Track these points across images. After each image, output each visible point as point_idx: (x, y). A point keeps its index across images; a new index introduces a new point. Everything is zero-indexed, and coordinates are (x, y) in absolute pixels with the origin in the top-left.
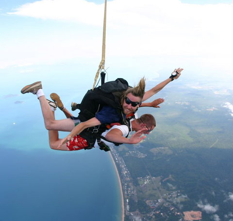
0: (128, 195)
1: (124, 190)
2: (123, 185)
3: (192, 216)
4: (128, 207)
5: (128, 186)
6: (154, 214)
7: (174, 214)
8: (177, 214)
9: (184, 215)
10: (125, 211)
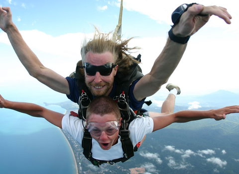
0: (80, 160)
1: (76, 157)
2: (75, 153)
3: (137, 171)
4: (81, 168)
5: (79, 154)
6: (104, 172)
7: (121, 170)
8: (124, 171)
9: (130, 171)
10: (78, 170)
